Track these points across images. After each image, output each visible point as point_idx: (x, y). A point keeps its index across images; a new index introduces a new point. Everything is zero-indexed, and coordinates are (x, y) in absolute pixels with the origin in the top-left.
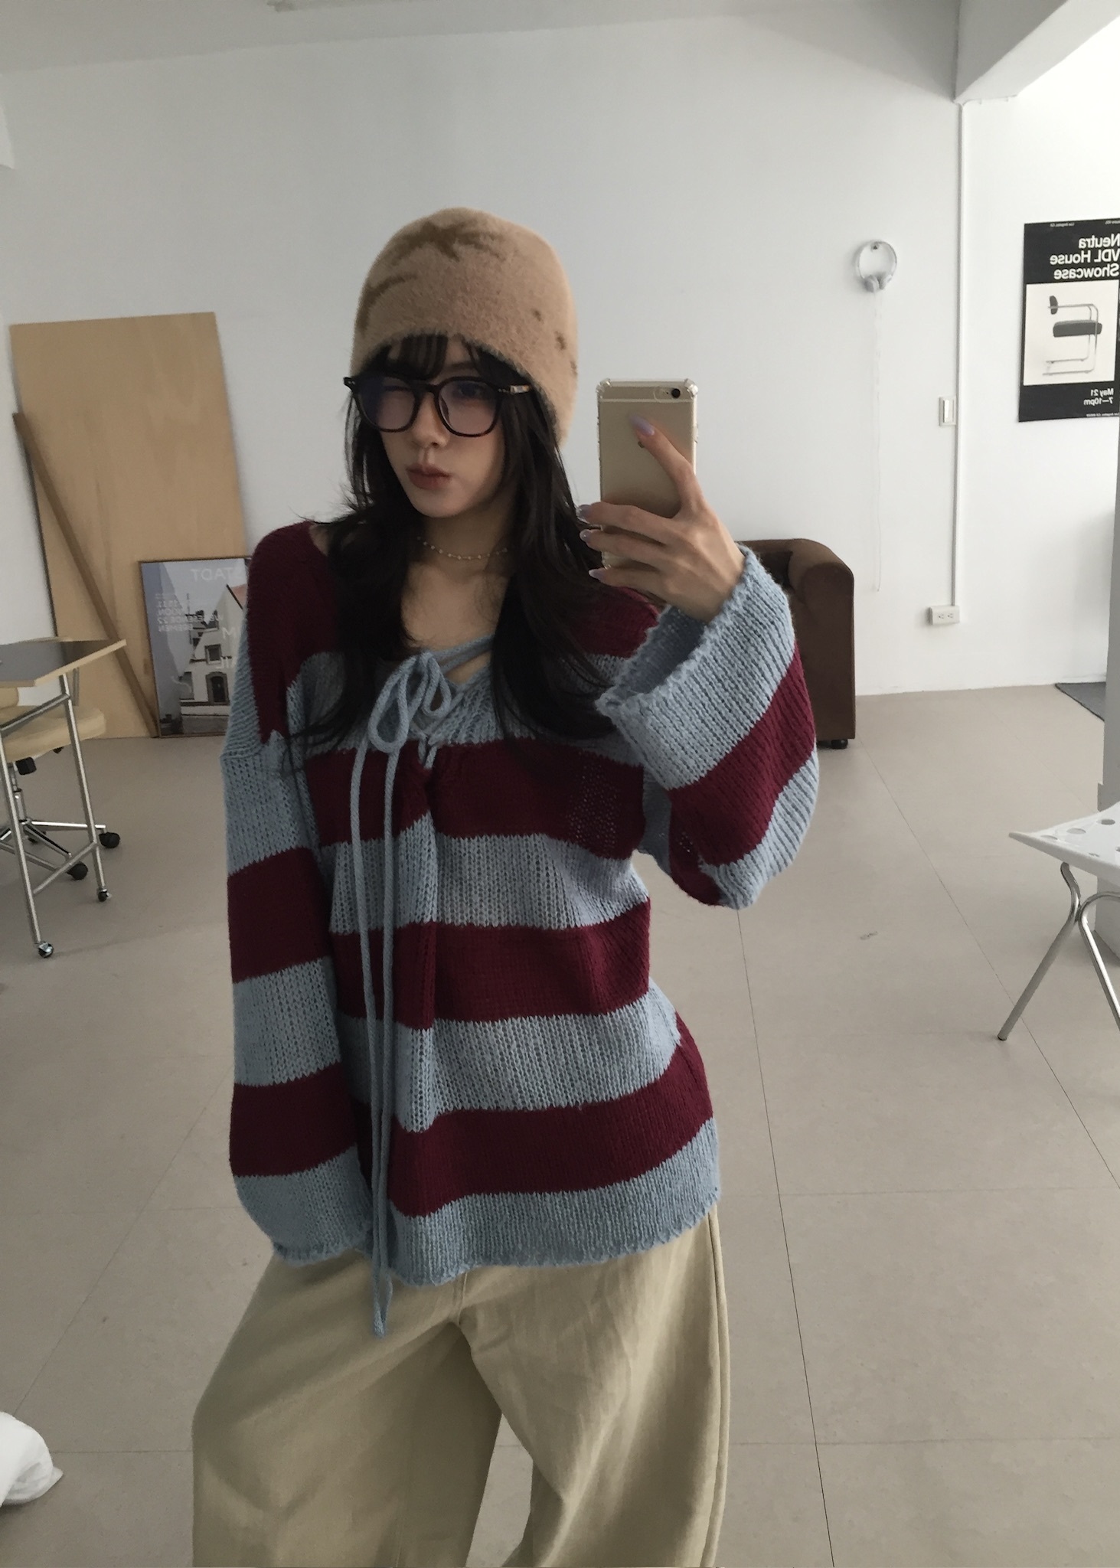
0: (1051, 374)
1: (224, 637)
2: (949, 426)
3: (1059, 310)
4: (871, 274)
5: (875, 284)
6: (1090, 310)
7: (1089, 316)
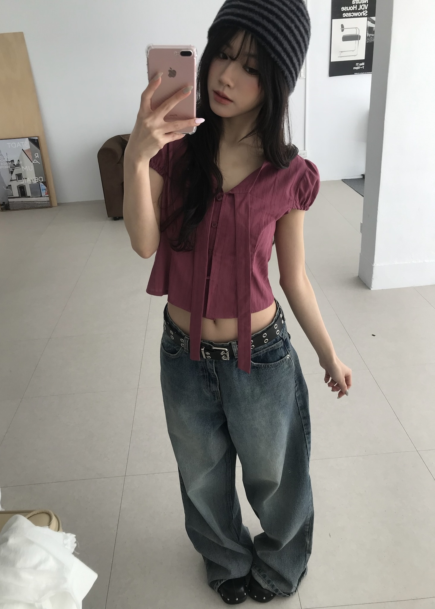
0: (341, 57)
1: (23, 171)
2: (303, 79)
3: (344, 30)
6: (356, 30)
7: (356, 32)
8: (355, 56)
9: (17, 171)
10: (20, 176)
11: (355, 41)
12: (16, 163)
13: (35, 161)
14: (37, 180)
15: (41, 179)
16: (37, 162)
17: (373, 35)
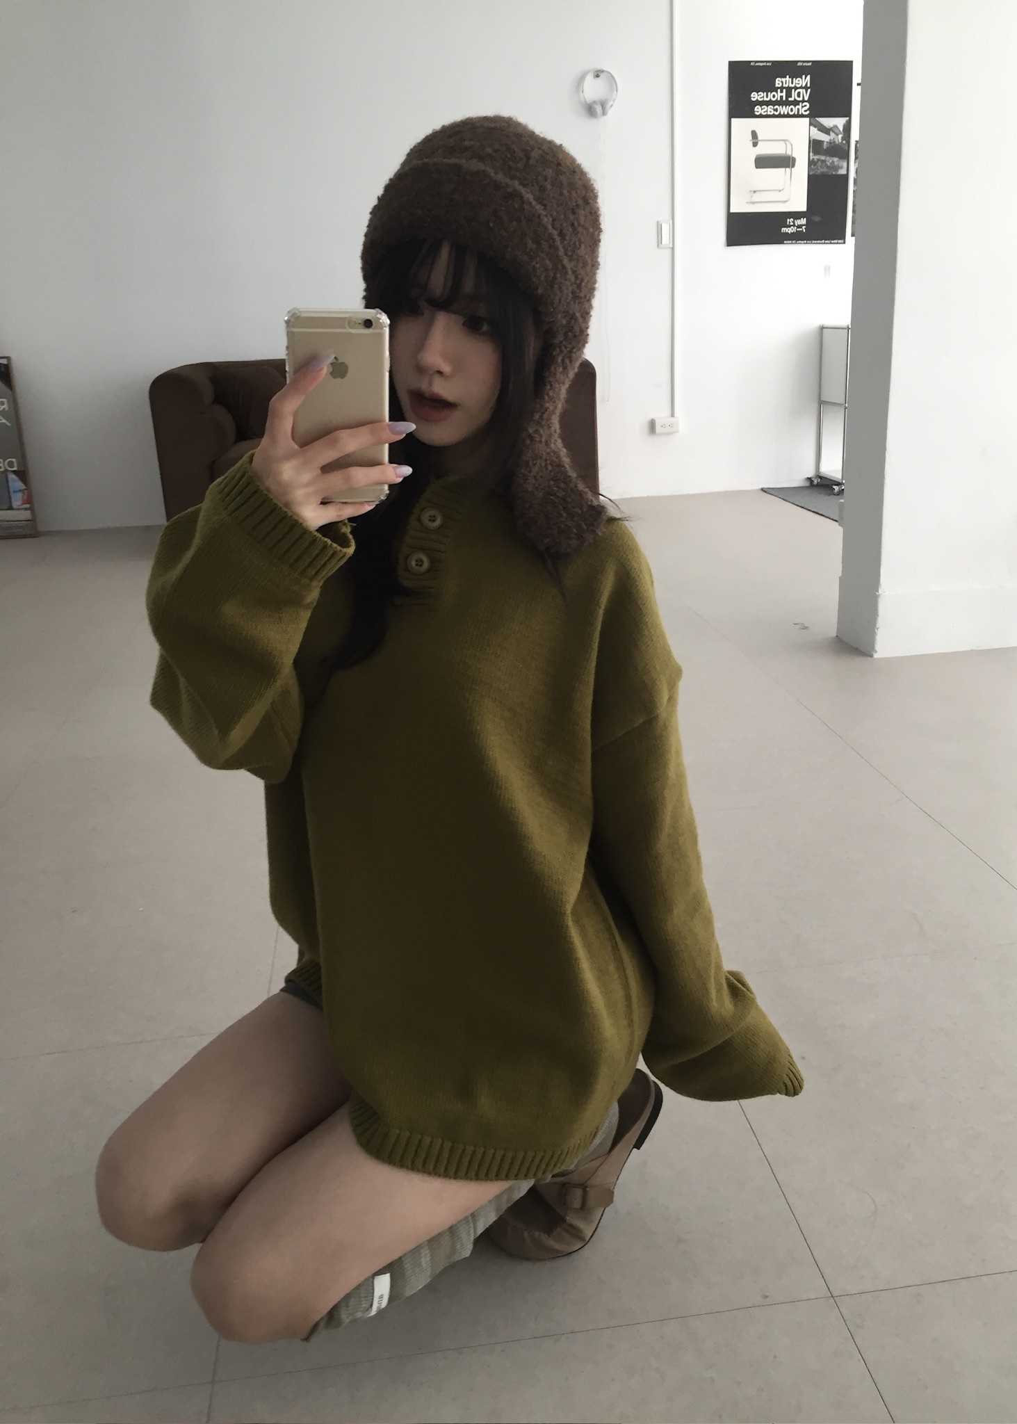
0: (753, 202)
2: (667, 248)
3: (760, 143)
4: (595, 100)
5: (599, 109)
6: (786, 144)
7: (785, 150)
8: (785, 202)
11: (784, 169)
15: (11, 464)
17: (823, 158)
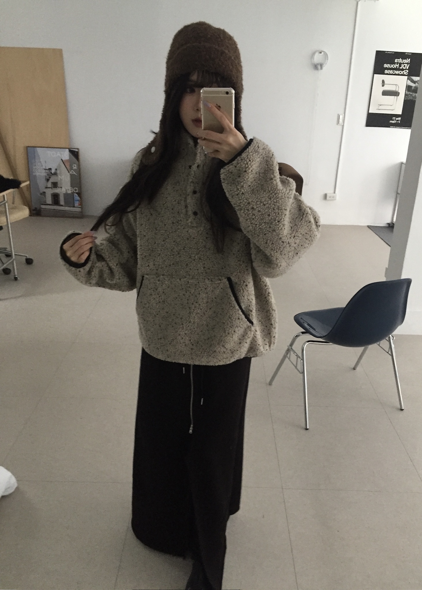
0: (380, 109)
1: (59, 180)
2: (340, 125)
3: (385, 85)
4: (318, 63)
5: (319, 67)
6: (396, 86)
7: (395, 89)
8: (392, 110)
9: (53, 179)
10: (55, 185)
11: (394, 97)
12: (53, 171)
13: (73, 172)
14: (71, 191)
15: (76, 190)
16: (75, 173)
17: (411, 93)
